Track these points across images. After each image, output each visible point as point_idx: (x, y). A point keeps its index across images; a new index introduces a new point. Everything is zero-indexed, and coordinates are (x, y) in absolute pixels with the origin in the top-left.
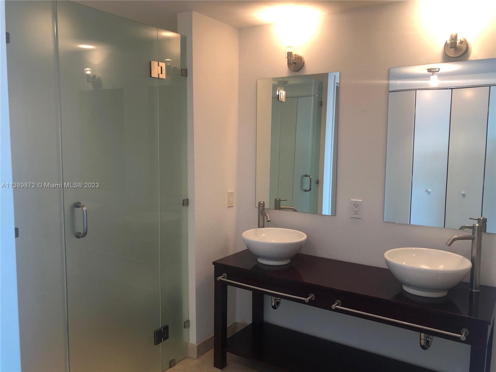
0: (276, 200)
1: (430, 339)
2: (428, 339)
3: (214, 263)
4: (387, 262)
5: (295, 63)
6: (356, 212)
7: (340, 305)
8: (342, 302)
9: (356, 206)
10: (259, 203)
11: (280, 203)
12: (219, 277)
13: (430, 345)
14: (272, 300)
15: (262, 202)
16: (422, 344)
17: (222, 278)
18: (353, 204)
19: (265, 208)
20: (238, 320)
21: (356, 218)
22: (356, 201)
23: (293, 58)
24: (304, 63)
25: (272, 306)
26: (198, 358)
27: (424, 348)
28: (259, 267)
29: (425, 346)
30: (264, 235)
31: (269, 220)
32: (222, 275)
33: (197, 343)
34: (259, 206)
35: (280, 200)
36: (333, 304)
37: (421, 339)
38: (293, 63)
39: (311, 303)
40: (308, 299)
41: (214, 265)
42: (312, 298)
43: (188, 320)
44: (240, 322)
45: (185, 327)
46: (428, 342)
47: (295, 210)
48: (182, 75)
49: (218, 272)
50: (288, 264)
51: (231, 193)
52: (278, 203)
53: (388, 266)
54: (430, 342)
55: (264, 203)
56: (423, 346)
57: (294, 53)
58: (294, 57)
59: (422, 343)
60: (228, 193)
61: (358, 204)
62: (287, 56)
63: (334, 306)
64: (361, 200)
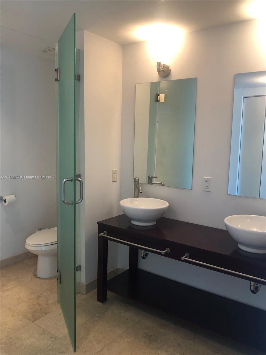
0: (149, 177)
1: (258, 286)
2: (257, 286)
3: (98, 223)
4: (226, 225)
5: (163, 71)
6: (207, 187)
7: (188, 257)
8: (190, 255)
9: (207, 182)
10: (135, 179)
11: (152, 179)
12: (101, 233)
13: (258, 290)
14: (141, 252)
15: (137, 178)
16: (252, 290)
17: (103, 234)
18: (205, 181)
19: (139, 182)
20: (120, 266)
21: (207, 191)
22: (207, 179)
23: (161, 67)
24: (170, 71)
25: (142, 257)
26: (86, 293)
27: (253, 292)
28: (132, 227)
29: (254, 290)
30: (137, 203)
31: (141, 192)
32: (103, 232)
33: (86, 283)
34: (135, 181)
35: (152, 177)
36: (183, 256)
37: (251, 285)
38: (162, 71)
39: (166, 255)
40: (164, 252)
41: (98, 225)
42: (168, 251)
43: (79, 265)
44: (121, 268)
45: (77, 271)
46: (257, 288)
47: (163, 185)
48: (76, 80)
49: (101, 230)
50: (154, 225)
51: (115, 171)
52: (150, 179)
53: (227, 228)
54: (259, 288)
55: (138, 179)
56: (253, 290)
57: (162, 63)
58: (163, 66)
59: (251, 288)
60: (113, 171)
61: (209, 181)
62: (157, 65)
63: (183, 258)
64: (211, 178)
